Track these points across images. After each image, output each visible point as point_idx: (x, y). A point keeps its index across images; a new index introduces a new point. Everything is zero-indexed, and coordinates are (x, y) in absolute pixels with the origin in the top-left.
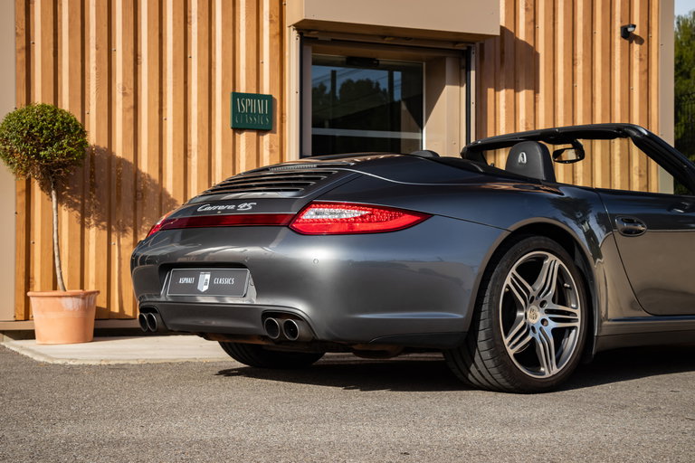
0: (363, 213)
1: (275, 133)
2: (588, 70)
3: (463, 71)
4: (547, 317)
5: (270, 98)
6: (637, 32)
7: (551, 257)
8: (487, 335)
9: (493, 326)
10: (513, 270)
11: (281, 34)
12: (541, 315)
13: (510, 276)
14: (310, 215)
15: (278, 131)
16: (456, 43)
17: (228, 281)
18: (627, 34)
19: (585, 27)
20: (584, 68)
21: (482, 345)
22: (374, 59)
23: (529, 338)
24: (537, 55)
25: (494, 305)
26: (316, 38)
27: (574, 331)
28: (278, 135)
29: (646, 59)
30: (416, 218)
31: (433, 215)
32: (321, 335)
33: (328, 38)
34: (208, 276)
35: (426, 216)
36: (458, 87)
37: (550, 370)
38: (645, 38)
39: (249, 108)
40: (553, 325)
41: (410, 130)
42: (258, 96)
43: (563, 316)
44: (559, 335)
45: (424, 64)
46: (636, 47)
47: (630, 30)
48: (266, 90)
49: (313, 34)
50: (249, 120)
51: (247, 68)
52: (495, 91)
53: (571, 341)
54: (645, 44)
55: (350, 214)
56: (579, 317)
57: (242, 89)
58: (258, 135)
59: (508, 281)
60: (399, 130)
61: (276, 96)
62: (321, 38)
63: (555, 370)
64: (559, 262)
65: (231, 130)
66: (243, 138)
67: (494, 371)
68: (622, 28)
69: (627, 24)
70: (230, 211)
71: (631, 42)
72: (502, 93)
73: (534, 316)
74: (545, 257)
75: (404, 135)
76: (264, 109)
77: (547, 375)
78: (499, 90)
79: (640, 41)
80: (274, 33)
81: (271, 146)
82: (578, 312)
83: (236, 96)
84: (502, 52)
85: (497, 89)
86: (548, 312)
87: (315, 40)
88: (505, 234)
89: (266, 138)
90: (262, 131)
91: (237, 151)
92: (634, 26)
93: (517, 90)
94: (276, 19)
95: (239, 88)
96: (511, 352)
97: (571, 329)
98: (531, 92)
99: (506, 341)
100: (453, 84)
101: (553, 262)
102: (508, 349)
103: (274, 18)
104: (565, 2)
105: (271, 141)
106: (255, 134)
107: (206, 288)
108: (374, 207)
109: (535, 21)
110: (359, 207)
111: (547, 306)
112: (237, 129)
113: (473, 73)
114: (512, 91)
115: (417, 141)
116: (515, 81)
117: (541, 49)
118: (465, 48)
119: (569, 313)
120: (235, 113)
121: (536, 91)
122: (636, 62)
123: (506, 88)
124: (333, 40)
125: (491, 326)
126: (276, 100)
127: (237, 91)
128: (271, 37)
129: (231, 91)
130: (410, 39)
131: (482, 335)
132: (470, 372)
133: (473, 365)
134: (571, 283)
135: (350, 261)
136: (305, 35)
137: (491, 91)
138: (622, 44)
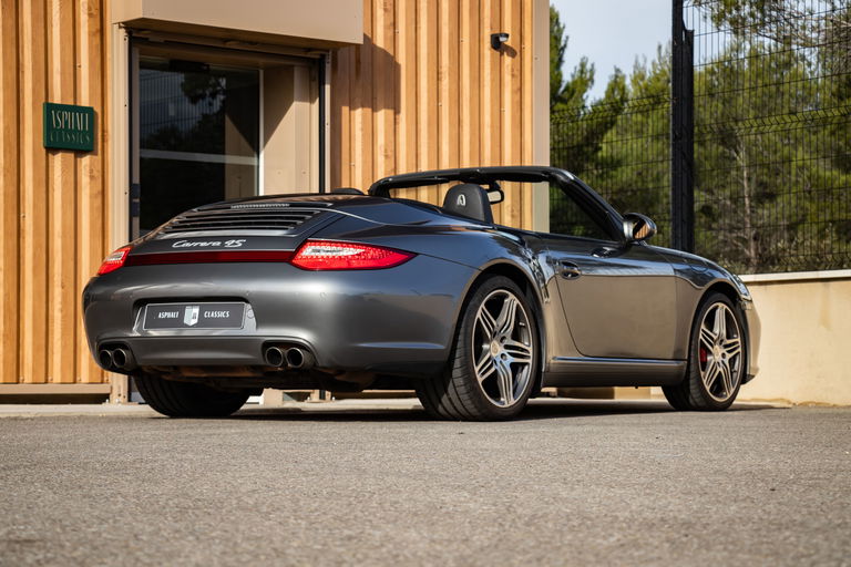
0: (359, 251)
1: (96, 154)
2: (455, 86)
3: (315, 85)
4: (506, 352)
5: (90, 110)
6: (509, 42)
7: (512, 296)
8: (461, 362)
9: (467, 355)
10: (483, 305)
11: (102, 31)
12: (501, 350)
13: (480, 311)
14: (308, 251)
15: (100, 152)
16: (309, 50)
17: (221, 314)
18: (497, 44)
19: (451, 34)
20: (450, 83)
21: (457, 373)
22: (202, 64)
23: (493, 370)
24: (396, 67)
25: (467, 335)
26: (147, 39)
27: (526, 367)
28: (99, 157)
29: (519, 75)
30: (404, 257)
31: (417, 254)
32: (322, 363)
33: (161, 39)
34: (196, 310)
35: (412, 255)
36: (308, 104)
37: (508, 401)
38: (518, 51)
39: (66, 123)
40: (511, 359)
41: (239, 153)
42: (75, 109)
43: (518, 352)
44: (516, 368)
45: (261, 72)
46: (507, 60)
47: (502, 39)
48: (84, 101)
50: (66, 138)
51: (63, 73)
52: (350, 110)
53: (525, 375)
54: (518, 57)
55: (349, 252)
56: (531, 354)
57: (57, 99)
58: (76, 157)
59: (479, 315)
60: (222, 152)
61: (98, 110)
62: (153, 38)
63: (513, 402)
64: (517, 302)
65: (44, 151)
66: (58, 160)
67: (465, 397)
68: (492, 36)
69: (497, 32)
70: (216, 247)
71: (502, 54)
72: (358, 113)
73: (494, 349)
74: (506, 296)
75: (229, 159)
76: (84, 127)
77: (506, 405)
78: (355, 108)
79: (513, 53)
80: (94, 30)
81: (91, 171)
82: (530, 349)
83: (50, 108)
84: (358, 62)
85: (352, 108)
86: (507, 347)
87: (145, 41)
88: (477, 273)
89: (86, 160)
90: (80, 152)
91: (50, 176)
92: (507, 36)
93: (374, 110)
94: (96, 12)
95: (53, 97)
96: (480, 380)
97: (524, 364)
98: (391, 112)
99: (477, 369)
100: (302, 99)
101: (512, 302)
102: (478, 376)
103: (93, 11)
104: (428, 2)
105: (91, 164)
106: (72, 155)
107: (194, 321)
108: (367, 245)
109: (394, 24)
110: (354, 245)
111: (506, 342)
112: (51, 149)
113: (328, 88)
114: (370, 110)
115: (252, 167)
116: (373, 99)
117: (402, 59)
118: (318, 57)
119: (523, 350)
120: (49, 128)
121: (397, 112)
122: (507, 78)
123: (363, 106)
125: (466, 355)
126: (96, 114)
127: (50, 101)
128: (91, 34)
129: (44, 101)
130: (256, 43)
131: (457, 363)
132: (440, 402)
133: (445, 396)
134: (525, 322)
135: (345, 295)
137: (345, 109)
138: (492, 55)
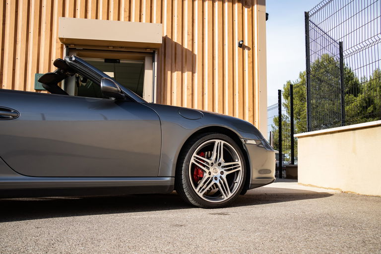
49: (72, 46)
124: (83, 49)
136: (69, 47)
